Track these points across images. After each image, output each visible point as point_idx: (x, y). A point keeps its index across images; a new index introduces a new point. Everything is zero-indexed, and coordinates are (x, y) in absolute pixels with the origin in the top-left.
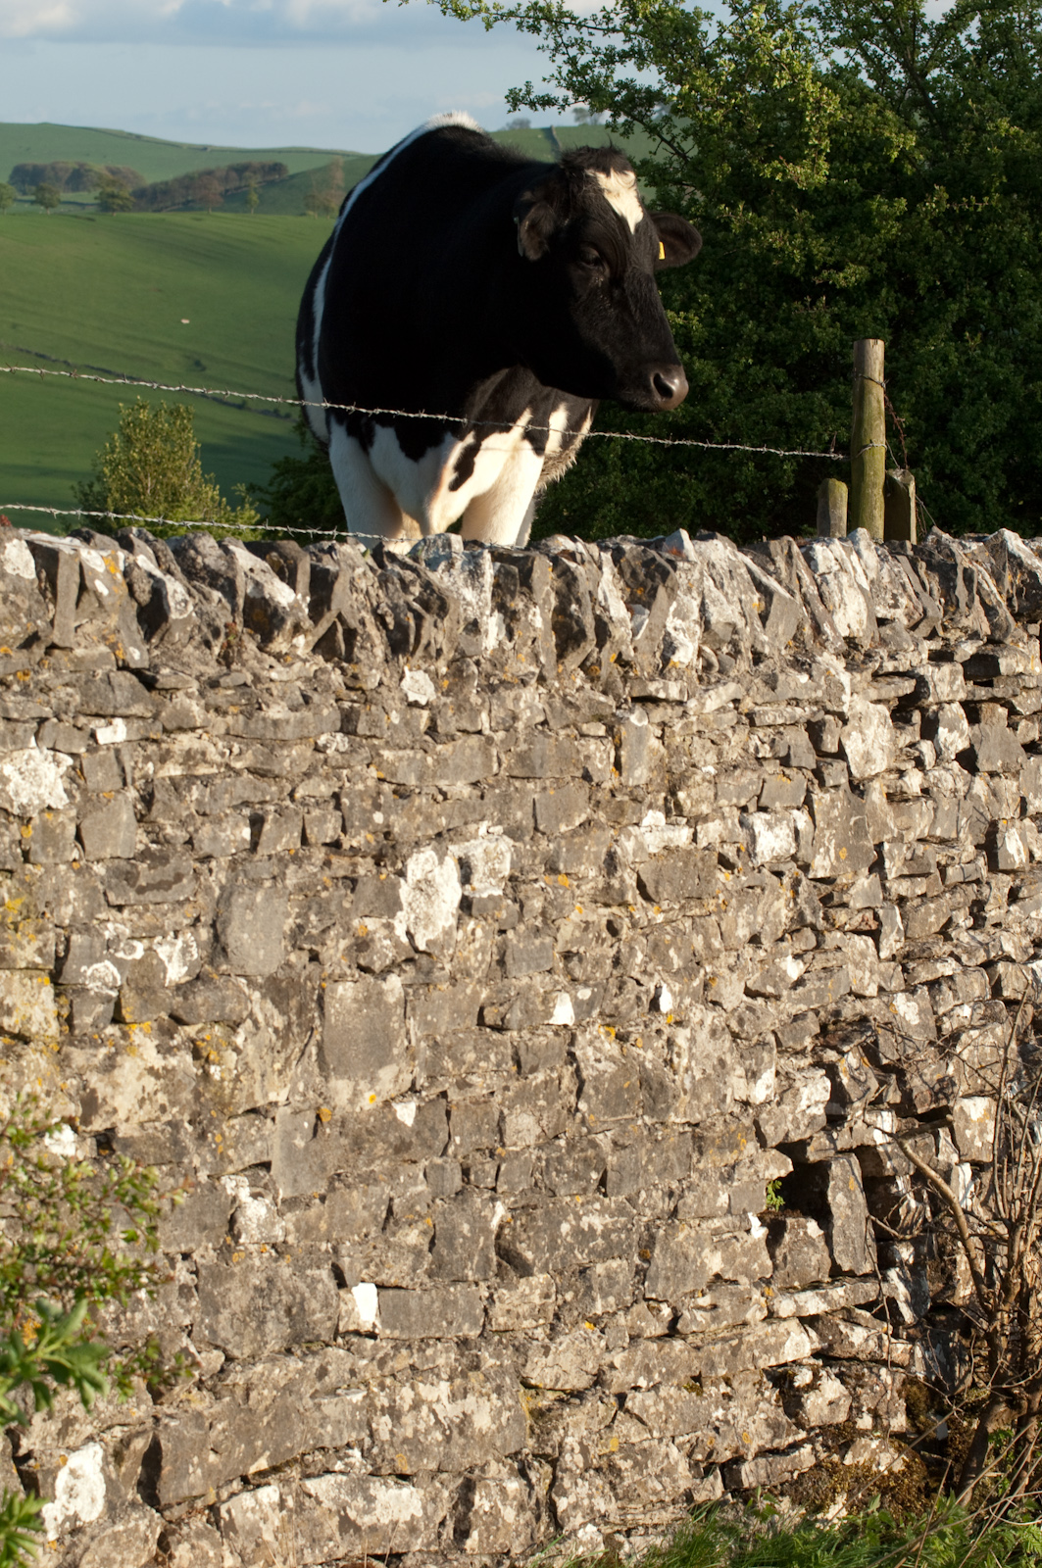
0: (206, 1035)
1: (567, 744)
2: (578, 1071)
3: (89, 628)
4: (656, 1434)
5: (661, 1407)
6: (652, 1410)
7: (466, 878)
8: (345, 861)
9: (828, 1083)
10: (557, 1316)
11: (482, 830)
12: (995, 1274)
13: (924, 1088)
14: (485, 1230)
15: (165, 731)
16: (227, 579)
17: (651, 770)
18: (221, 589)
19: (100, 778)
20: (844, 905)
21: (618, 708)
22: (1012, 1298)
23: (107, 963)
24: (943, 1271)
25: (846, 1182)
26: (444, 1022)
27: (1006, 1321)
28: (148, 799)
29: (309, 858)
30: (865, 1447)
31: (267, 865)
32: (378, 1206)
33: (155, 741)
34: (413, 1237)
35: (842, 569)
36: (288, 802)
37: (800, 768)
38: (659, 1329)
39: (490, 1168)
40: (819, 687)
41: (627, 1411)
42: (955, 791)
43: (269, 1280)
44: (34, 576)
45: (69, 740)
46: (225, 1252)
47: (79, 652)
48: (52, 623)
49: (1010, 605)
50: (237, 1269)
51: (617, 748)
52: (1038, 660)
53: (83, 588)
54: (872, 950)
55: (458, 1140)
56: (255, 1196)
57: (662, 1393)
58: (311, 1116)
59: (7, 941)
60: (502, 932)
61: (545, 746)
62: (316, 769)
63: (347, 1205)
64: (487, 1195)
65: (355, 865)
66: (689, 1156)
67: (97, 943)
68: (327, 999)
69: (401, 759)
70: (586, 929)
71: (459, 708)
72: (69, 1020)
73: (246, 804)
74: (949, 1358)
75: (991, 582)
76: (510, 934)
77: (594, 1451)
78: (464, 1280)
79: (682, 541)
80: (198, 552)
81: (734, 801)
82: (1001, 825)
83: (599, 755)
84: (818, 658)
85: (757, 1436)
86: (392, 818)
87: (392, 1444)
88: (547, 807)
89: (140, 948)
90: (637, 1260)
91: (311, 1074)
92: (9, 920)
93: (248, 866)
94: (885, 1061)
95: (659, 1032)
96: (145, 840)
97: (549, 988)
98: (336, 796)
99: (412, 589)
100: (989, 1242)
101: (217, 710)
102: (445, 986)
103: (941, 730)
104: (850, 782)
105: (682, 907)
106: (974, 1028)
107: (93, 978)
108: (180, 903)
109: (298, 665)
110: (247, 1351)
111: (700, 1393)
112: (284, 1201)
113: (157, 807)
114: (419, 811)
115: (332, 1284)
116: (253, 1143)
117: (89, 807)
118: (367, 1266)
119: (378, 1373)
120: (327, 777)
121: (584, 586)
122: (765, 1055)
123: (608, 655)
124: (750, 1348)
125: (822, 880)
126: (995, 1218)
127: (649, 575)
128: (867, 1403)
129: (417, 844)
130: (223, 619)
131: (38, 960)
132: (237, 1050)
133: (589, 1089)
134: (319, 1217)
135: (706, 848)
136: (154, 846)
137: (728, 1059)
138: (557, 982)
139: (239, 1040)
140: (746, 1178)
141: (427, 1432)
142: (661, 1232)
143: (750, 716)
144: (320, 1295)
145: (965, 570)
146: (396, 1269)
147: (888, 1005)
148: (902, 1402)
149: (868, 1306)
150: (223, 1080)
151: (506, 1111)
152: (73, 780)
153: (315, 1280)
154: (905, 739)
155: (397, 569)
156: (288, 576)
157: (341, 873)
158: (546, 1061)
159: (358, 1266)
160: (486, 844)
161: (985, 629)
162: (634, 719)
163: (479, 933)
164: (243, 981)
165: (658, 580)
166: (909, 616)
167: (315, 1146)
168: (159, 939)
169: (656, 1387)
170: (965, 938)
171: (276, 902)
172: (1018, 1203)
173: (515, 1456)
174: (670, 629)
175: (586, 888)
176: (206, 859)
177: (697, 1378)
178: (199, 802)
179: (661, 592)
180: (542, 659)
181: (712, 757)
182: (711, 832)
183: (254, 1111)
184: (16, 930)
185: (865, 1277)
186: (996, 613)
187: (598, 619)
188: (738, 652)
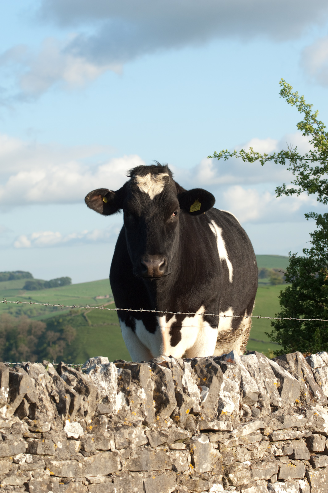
1: (161, 454)
17: (213, 464)
21: (193, 435)
40: (310, 421)
51: (192, 455)
61: (149, 456)
62: (13, 472)
69: (63, 465)
71: (97, 439)
79: (233, 355)
81: (263, 477)
83: (182, 458)
84: (313, 408)
88: (151, 485)
98: (26, 485)
109: (2, 422)
120: (20, 475)
121: (170, 377)
123: (184, 410)
127: (209, 372)
143: (270, 436)
155: (67, 374)
162: (200, 440)
165: (213, 373)
174: (222, 396)
179: (215, 379)
180: (146, 414)
181: (248, 457)
187: (178, 393)
188: (262, 406)
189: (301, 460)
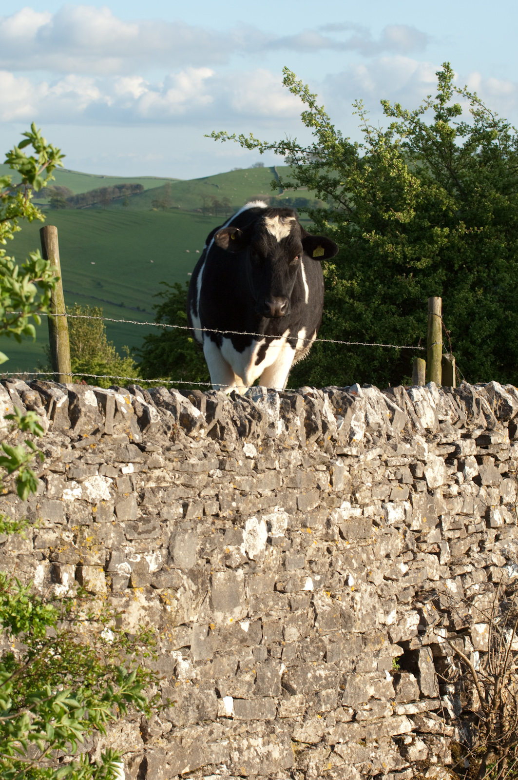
0: (165, 593)
1: (310, 474)
2: (315, 610)
3: (118, 427)
4: (347, 762)
5: (349, 751)
6: (345, 752)
7: (269, 530)
8: (220, 522)
9: (418, 617)
10: (306, 712)
11: (276, 510)
12: (489, 698)
13: (459, 619)
14: (277, 675)
15: (149, 468)
16: (173, 406)
17: (345, 485)
18: (170, 410)
19: (124, 488)
20: (425, 542)
21: (331, 459)
22: (496, 708)
23: (126, 563)
24: (467, 697)
25: (426, 658)
26: (260, 589)
27: (494, 717)
28: (142, 496)
29: (206, 521)
30: (434, 770)
31: (189, 523)
32: (234, 664)
33: (145, 473)
34: (248, 677)
35: (424, 399)
36: (198, 498)
38: (349, 719)
39: (279, 649)
40: (415, 449)
41: (335, 752)
42: (472, 494)
43: (190, 694)
44: (97, 405)
45: (111, 472)
46: (172, 682)
47: (115, 436)
48: (104, 424)
49: (496, 413)
50: (177, 689)
51: (331, 476)
52: (508, 438)
53: (116, 410)
54: (437, 560)
55: (266, 638)
56: (184, 659)
57: (350, 745)
58: (207, 627)
59: (87, 554)
60: (284, 552)
61: (301, 475)
62: (209, 484)
63: (221, 664)
64: (278, 661)
65: (224, 524)
66: (361, 646)
67: (122, 555)
68: (213, 579)
69: (243, 480)
70: (318, 551)
71: (267, 459)
72: (111, 586)
73: (181, 498)
74: (470, 734)
75: (488, 404)
76: (287, 553)
77: (321, 769)
78: (268, 696)
79: (357, 388)
80: (160, 395)
81: (379, 497)
82: (492, 508)
83: (323, 478)
84: (414, 437)
85: (389, 765)
86: (240, 504)
87: (239, 763)
88: (302, 500)
89: (139, 557)
90: (339, 689)
91: (207, 610)
92: (87, 545)
93: (182, 524)
94: (442, 608)
95: (348, 594)
96: (141, 513)
97: (303, 575)
98: (217, 495)
99: (247, 409)
100: (486, 685)
101: (169, 460)
102: (261, 574)
103: (466, 467)
104: (428, 490)
105: (358, 542)
106: (480, 594)
107: (120, 569)
108: (155, 539)
109: (202, 441)
110: (181, 723)
111: (365, 745)
112: (196, 662)
113: (146, 500)
114: (250, 501)
115: (215, 696)
116: (183, 638)
117: (119, 499)
118: (229, 690)
119: (233, 734)
120: (213, 488)
121: (317, 408)
122: (392, 604)
123: (327, 437)
124: (386, 727)
125: (416, 531)
126: (489, 675)
127: (344, 403)
128: (435, 751)
129: (250, 515)
130: (172, 422)
131: (99, 562)
132: (177, 599)
133: (319, 618)
134: (210, 669)
135: (368, 517)
136: (144, 516)
137: (377, 606)
138: (306, 573)
139: (178, 595)
140: (384, 656)
141: (253, 759)
142: (349, 678)
143: (386, 462)
144: (210, 701)
145: (476, 399)
146: (241, 691)
147: (444, 584)
148: (450, 751)
149: (435, 711)
150: (171, 611)
151: (285, 626)
152: (113, 488)
153: (208, 695)
154: (451, 471)
155: (241, 401)
156: (197, 404)
157: (219, 527)
158: (302, 606)
159: (226, 689)
160: (277, 515)
161: (485, 424)
162: (338, 463)
163: (275, 552)
164: (180, 571)
165: (348, 405)
166: (452, 419)
167: (208, 639)
168: (146, 553)
169: (347, 743)
170: (476, 556)
171: (193, 539)
172: (499, 668)
173: (289, 769)
174: (353, 426)
175: (318, 534)
176: (165, 521)
177: (364, 740)
178: (162, 498)
179: (349, 410)
180: (300, 438)
181: (370, 479)
182: (370, 510)
183: (184, 624)
184: (90, 549)
185: (434, 698)
186: (490, 417)
187: (323, 422)
188: (380, 435)
189: (406, 484)
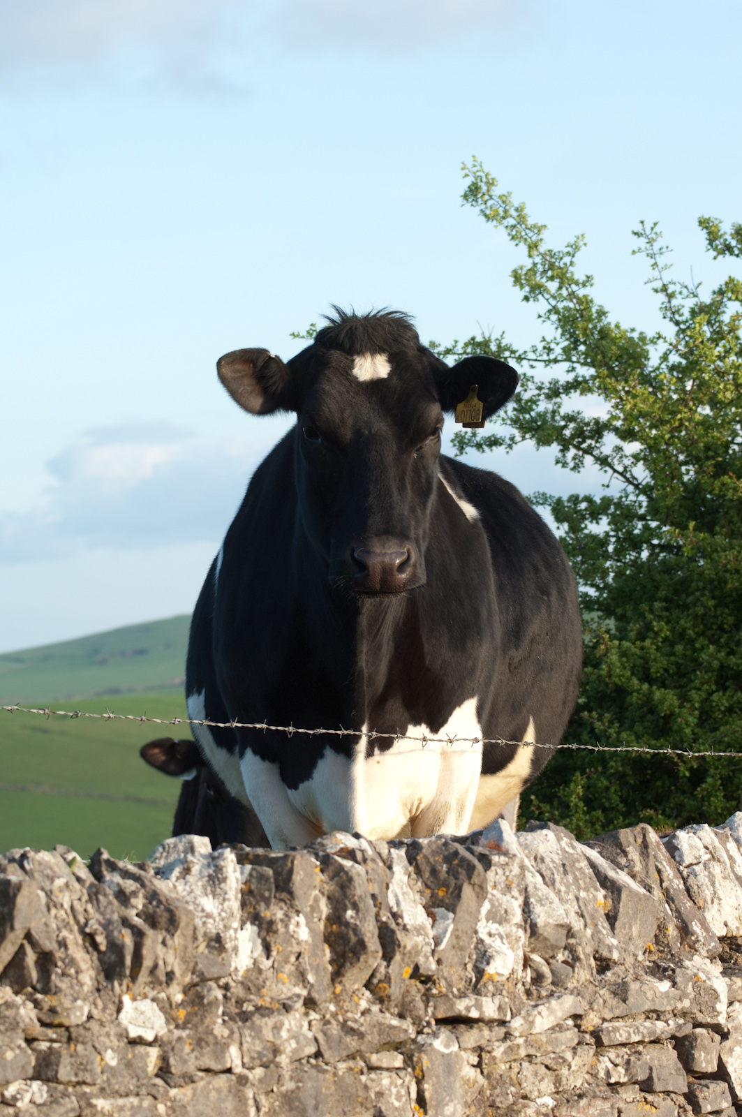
1: (349, 1079)
17: (467, 1105)
21: (419, 1032)
35: (714, 858)
37: (667, 1093)
40: (687, 995)
51: (419, 1082)
61: (320, 1083)
69: (122, 1108)
71: (199, 1043)
79: (501, 833)
83: (395, 1090)
84: (687, 963)
99: (133, 901)
104: (736, 1106)
121: (362, 888)
123: (399, 970)
127: (452, 872)
143: (596, 1034)
162: (438, 1044)
165: (463, 876)
174: (483, 934)
179: (468, 891)
180: (311, 978)
181: (547, 1086)
187: (384, 927)
188: (576, 959)
